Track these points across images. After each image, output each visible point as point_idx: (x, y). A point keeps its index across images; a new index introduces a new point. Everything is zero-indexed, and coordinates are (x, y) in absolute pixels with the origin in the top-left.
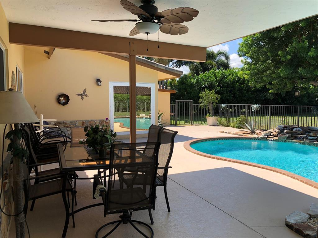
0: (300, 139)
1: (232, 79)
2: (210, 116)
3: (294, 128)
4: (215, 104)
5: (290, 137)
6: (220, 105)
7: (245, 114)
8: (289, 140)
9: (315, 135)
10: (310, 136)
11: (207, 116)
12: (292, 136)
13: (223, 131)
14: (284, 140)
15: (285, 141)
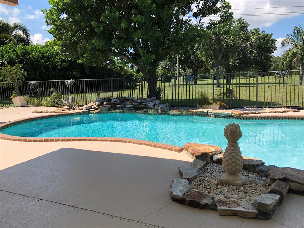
0: (119, 109)
1: (36, 56)
2: (16, 96)
3: (111, 100)
4: (20, 81)
5: (110, 108)
6: (28, 82)
7: (58, 91)
8: (110, 111)
9: (131, 104)
10: (127, 105)
11: (13, 96)
12: (112, 107)
13: (38, 110)
14: (105, 111)
15: (107, 112)
